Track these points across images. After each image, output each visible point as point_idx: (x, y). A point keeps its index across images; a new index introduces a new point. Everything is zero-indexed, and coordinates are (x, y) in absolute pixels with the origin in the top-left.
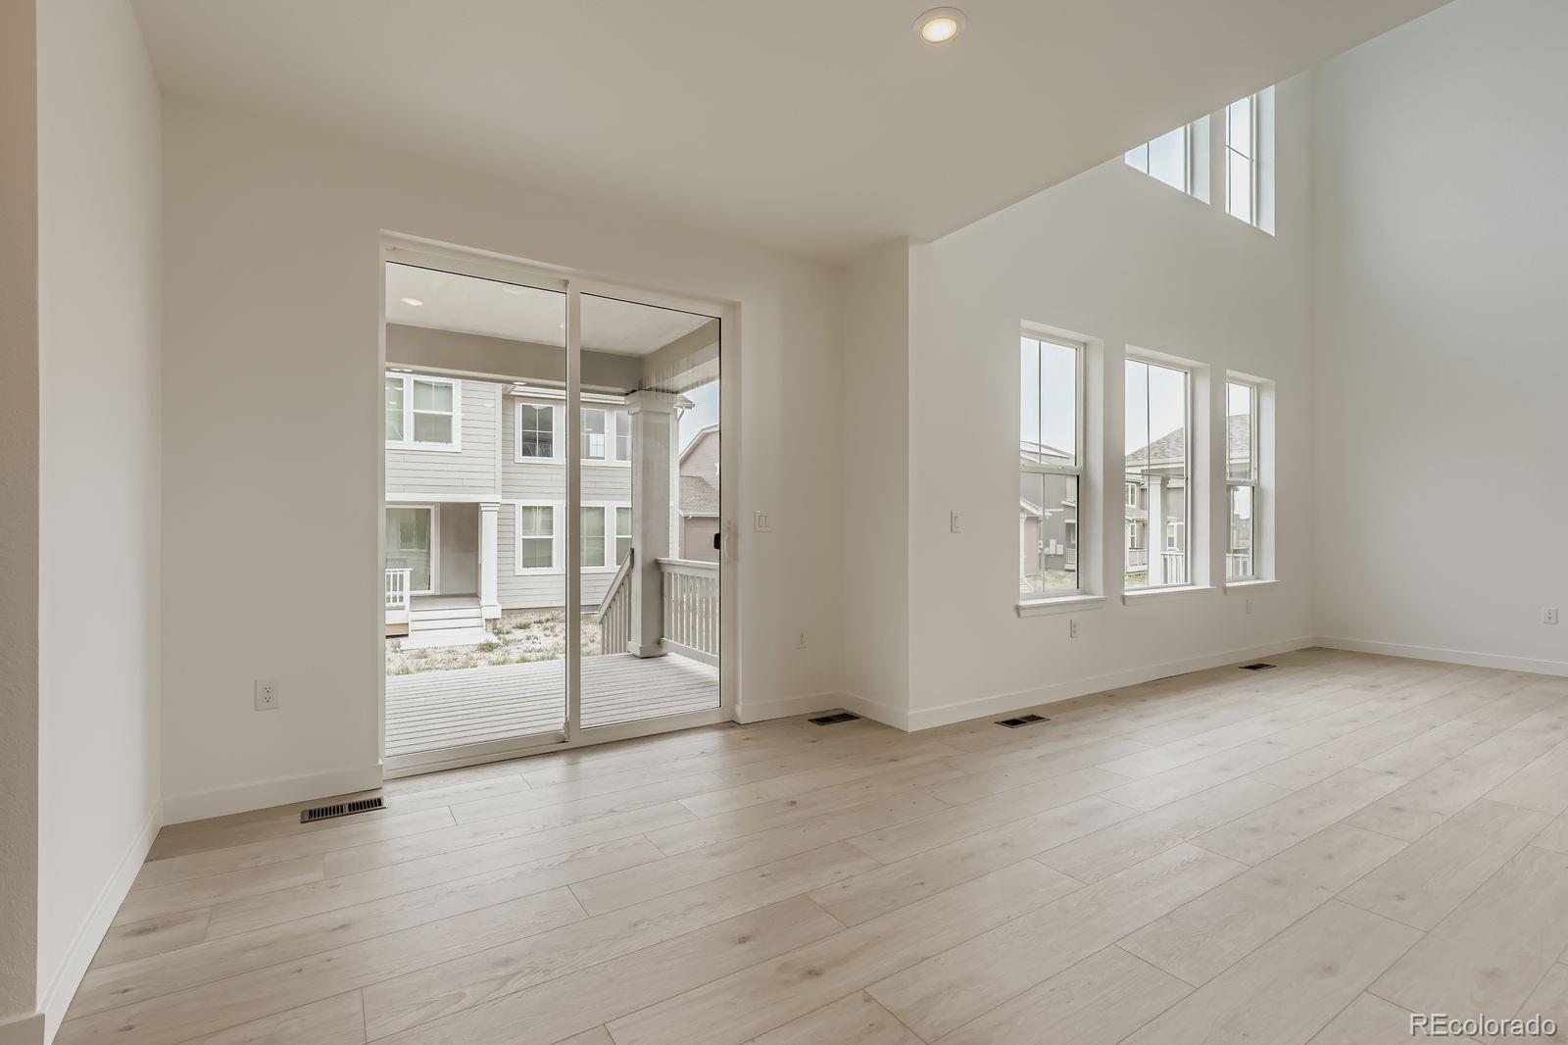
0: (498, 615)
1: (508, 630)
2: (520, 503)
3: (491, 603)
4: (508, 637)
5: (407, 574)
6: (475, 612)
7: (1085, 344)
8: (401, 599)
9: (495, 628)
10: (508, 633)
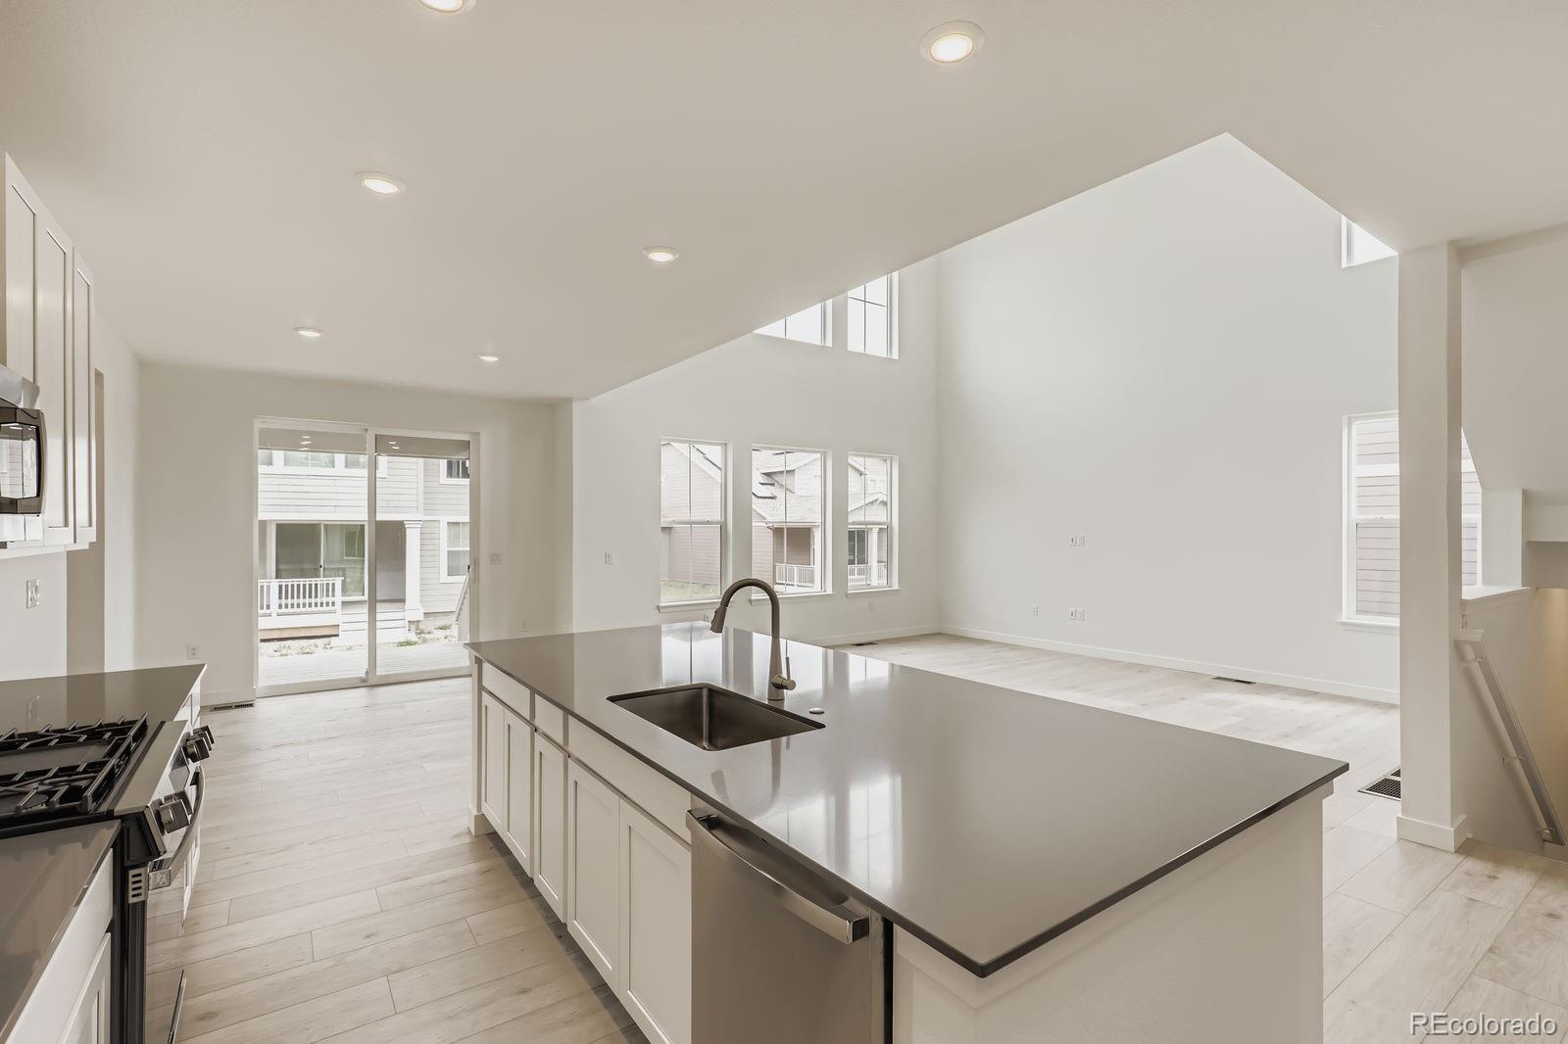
0: (421, 617)
1: (429, 629)
2: (444, 519)
3: (414, 608)
4: (427, 636)
5: (338, 581)
6: (399, 615)
7: (726, 444)
8: (333, 603)
9: (418, 628)
10: (429, 633)
